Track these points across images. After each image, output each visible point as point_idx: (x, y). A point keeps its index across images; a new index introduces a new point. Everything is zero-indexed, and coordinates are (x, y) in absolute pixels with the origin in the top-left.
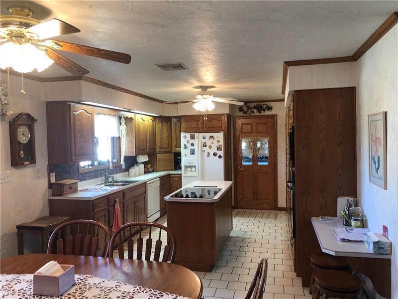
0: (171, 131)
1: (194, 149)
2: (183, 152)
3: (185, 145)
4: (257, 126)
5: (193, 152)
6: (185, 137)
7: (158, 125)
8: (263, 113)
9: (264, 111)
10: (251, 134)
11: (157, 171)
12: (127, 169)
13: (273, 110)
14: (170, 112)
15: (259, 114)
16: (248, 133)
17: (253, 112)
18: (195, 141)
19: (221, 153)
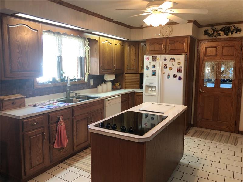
0: (138, 54)
1: (155, 71)
2: (145, 72)
3: (147, 67)
4: (222, 48)
5: (154, 74)
6: (148, 59)
7: (127, 49)
8: (230, 35)
9: (232, 34)
10: (214, 57)
11: (124, 89)
12: (95, 86)
13: (241, 32)
14: (136, 37)
15: (225, 36)
16: (212, 56)
17: (219, 35)
18: (157, 63)
19: (182, 75)
